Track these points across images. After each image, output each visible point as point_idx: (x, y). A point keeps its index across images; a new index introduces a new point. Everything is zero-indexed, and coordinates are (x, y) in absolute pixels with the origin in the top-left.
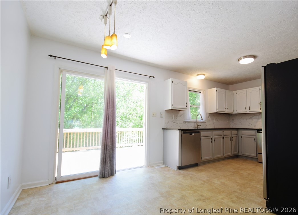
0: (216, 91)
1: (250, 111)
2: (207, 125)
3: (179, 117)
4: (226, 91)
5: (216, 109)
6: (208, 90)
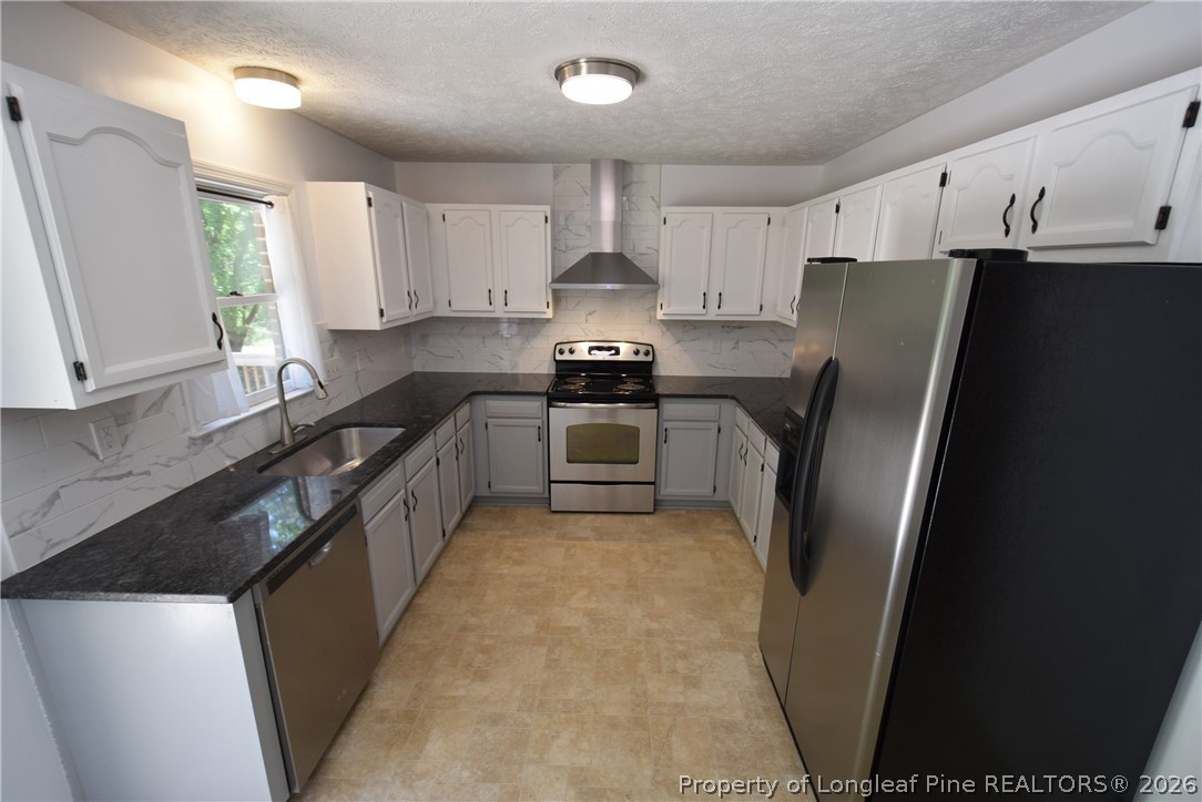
0: (366, 202)
1: (506, 309)
2: (329, 402)
3: (145, 416)
5: (377, 313)
6: (309, 183)
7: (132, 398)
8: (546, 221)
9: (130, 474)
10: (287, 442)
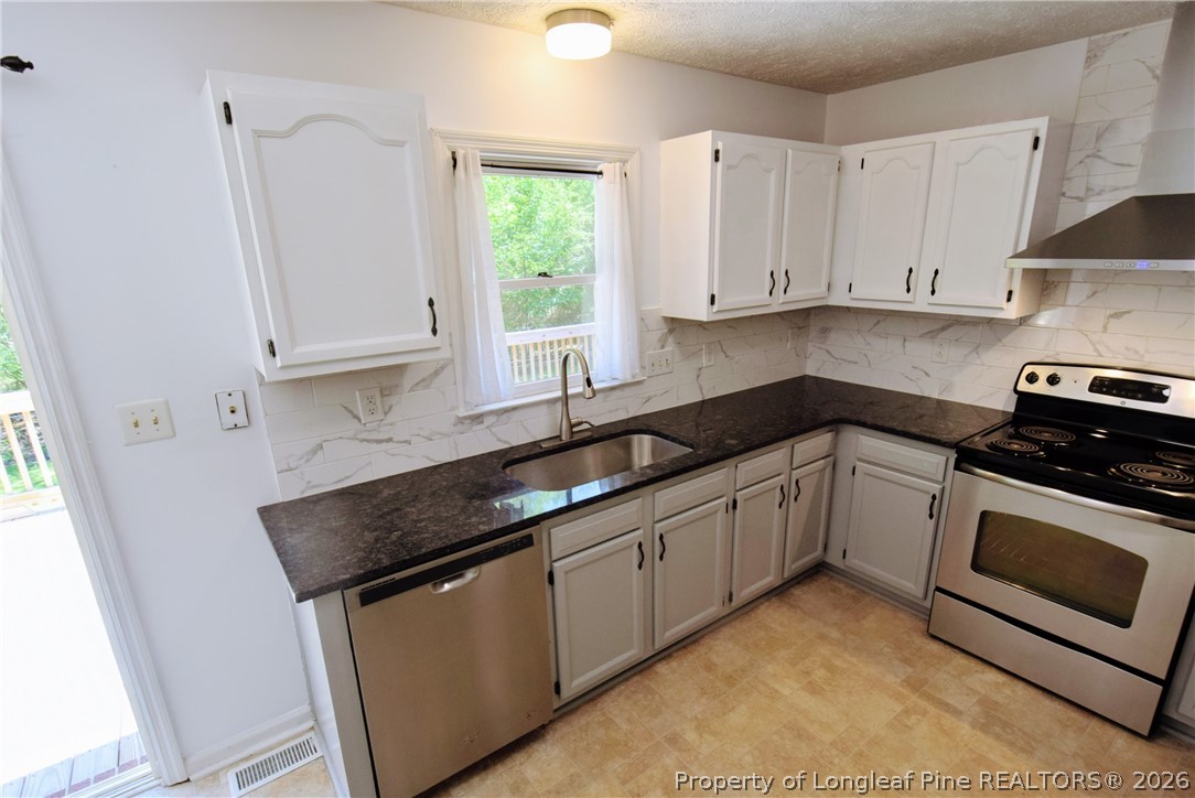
0: (710, 156)
1: (933, 298)
2: (649, 399)
3: (412, 389)
4: (792, 148)
5: (707, 300)
6: (663, 143)
7: (401, 368)
8: (1035, 147)
9: (390, 440)
10: (564, 438)
